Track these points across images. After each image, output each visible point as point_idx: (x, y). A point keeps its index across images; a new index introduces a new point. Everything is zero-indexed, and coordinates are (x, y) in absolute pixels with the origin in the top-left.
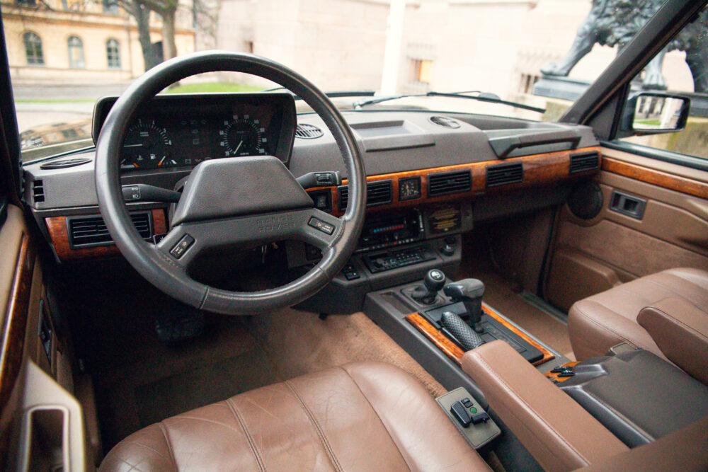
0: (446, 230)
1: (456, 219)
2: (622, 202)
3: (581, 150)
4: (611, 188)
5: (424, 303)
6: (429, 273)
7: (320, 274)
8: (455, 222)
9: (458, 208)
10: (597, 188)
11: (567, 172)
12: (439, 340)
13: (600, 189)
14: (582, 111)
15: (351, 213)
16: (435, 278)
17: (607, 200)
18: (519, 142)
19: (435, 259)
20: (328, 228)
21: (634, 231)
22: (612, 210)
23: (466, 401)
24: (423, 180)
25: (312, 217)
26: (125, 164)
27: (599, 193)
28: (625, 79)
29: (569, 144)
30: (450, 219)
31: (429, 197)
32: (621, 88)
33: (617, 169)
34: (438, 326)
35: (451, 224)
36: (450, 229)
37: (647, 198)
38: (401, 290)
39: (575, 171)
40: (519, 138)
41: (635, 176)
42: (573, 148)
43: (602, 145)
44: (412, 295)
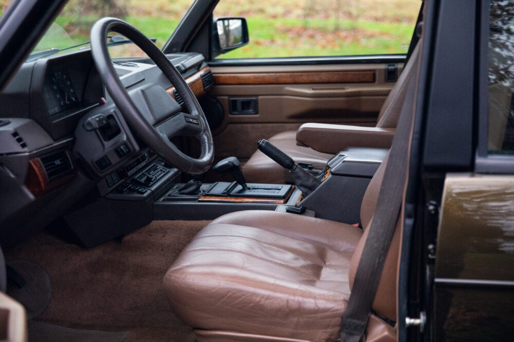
2: (239, 106)
3: (202, 73)
4: (226, 97)
10: (215, 101)
11: (202, 89)
13: (218, 101)
14: (182, 41)
15: (196, 111)
17: (226, 106)
19: (169, 171)
20: (195, 121)
21: (256, 125)
22: (232, 114)
27: (218, 105)
29: (197, 67)
32: (209, 15)
37: (257, 96)
38: (168, 195)
39: (206, 88)
40: (182, 64)
41: (241, 82)
42: (198, 70)
43: (210, 66)
44: (183, 194)
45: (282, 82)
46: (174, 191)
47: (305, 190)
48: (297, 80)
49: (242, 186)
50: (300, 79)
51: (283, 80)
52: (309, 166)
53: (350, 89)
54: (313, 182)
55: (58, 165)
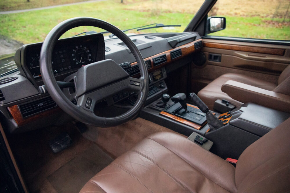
0: (159, 79)
1: (161, 74)
2: (213, 57)
3: (196, 41)
4: (208, 53)
5: (163, 107)
6: (163, 95)
7: (141, 101)
8: (161, 75)
9: (161, 70)
10: (203, 54)
11: (194, 49)
12: (176, 118)
13: (204, 54)
14: (193, 26)
15: (144, 76)
16: (166, 96)
17: (207, 56)
18: (179, 41)
19: (159, 91)
20: (138, 84)
21: (219, 67)
22: (210, 61)
23: (198, 136)
24: (152, 61)
25: (131, 81)
26: (35, 76)
27: (204, 55)
28: (206, 14)
29: (193, 39)
30: (159, 75)
31: (154, 67)
32: (205, 16)
33: (208, 46)
34: (173, 114)
35: (160, 76)
36: (160, 78)
37: (221, 54)
38: (152, 105)
39: (196, 49)
40: (179, 39)
41: (215, 47)
42: (194, 40)
43: (202, 38)
44: (157, 106)
45: (234, 49)
46: (155, 103)
47: (212, 127)
48: (241, 49)
49: (185, 110)
50: (243, 50)
51: (235, 48)
52: (228, 103)
53: (268, 58)
54: (217, 124)
55: (40, 107)
